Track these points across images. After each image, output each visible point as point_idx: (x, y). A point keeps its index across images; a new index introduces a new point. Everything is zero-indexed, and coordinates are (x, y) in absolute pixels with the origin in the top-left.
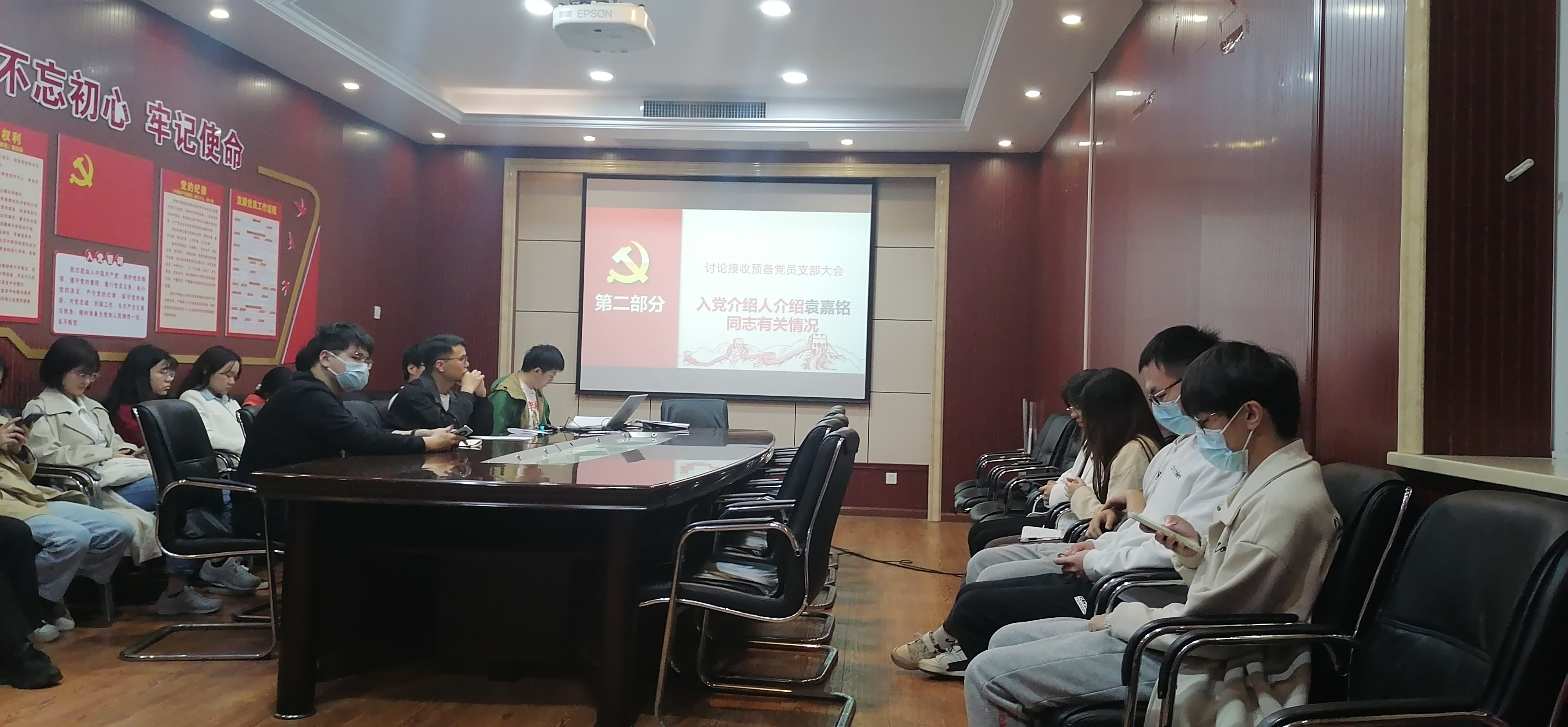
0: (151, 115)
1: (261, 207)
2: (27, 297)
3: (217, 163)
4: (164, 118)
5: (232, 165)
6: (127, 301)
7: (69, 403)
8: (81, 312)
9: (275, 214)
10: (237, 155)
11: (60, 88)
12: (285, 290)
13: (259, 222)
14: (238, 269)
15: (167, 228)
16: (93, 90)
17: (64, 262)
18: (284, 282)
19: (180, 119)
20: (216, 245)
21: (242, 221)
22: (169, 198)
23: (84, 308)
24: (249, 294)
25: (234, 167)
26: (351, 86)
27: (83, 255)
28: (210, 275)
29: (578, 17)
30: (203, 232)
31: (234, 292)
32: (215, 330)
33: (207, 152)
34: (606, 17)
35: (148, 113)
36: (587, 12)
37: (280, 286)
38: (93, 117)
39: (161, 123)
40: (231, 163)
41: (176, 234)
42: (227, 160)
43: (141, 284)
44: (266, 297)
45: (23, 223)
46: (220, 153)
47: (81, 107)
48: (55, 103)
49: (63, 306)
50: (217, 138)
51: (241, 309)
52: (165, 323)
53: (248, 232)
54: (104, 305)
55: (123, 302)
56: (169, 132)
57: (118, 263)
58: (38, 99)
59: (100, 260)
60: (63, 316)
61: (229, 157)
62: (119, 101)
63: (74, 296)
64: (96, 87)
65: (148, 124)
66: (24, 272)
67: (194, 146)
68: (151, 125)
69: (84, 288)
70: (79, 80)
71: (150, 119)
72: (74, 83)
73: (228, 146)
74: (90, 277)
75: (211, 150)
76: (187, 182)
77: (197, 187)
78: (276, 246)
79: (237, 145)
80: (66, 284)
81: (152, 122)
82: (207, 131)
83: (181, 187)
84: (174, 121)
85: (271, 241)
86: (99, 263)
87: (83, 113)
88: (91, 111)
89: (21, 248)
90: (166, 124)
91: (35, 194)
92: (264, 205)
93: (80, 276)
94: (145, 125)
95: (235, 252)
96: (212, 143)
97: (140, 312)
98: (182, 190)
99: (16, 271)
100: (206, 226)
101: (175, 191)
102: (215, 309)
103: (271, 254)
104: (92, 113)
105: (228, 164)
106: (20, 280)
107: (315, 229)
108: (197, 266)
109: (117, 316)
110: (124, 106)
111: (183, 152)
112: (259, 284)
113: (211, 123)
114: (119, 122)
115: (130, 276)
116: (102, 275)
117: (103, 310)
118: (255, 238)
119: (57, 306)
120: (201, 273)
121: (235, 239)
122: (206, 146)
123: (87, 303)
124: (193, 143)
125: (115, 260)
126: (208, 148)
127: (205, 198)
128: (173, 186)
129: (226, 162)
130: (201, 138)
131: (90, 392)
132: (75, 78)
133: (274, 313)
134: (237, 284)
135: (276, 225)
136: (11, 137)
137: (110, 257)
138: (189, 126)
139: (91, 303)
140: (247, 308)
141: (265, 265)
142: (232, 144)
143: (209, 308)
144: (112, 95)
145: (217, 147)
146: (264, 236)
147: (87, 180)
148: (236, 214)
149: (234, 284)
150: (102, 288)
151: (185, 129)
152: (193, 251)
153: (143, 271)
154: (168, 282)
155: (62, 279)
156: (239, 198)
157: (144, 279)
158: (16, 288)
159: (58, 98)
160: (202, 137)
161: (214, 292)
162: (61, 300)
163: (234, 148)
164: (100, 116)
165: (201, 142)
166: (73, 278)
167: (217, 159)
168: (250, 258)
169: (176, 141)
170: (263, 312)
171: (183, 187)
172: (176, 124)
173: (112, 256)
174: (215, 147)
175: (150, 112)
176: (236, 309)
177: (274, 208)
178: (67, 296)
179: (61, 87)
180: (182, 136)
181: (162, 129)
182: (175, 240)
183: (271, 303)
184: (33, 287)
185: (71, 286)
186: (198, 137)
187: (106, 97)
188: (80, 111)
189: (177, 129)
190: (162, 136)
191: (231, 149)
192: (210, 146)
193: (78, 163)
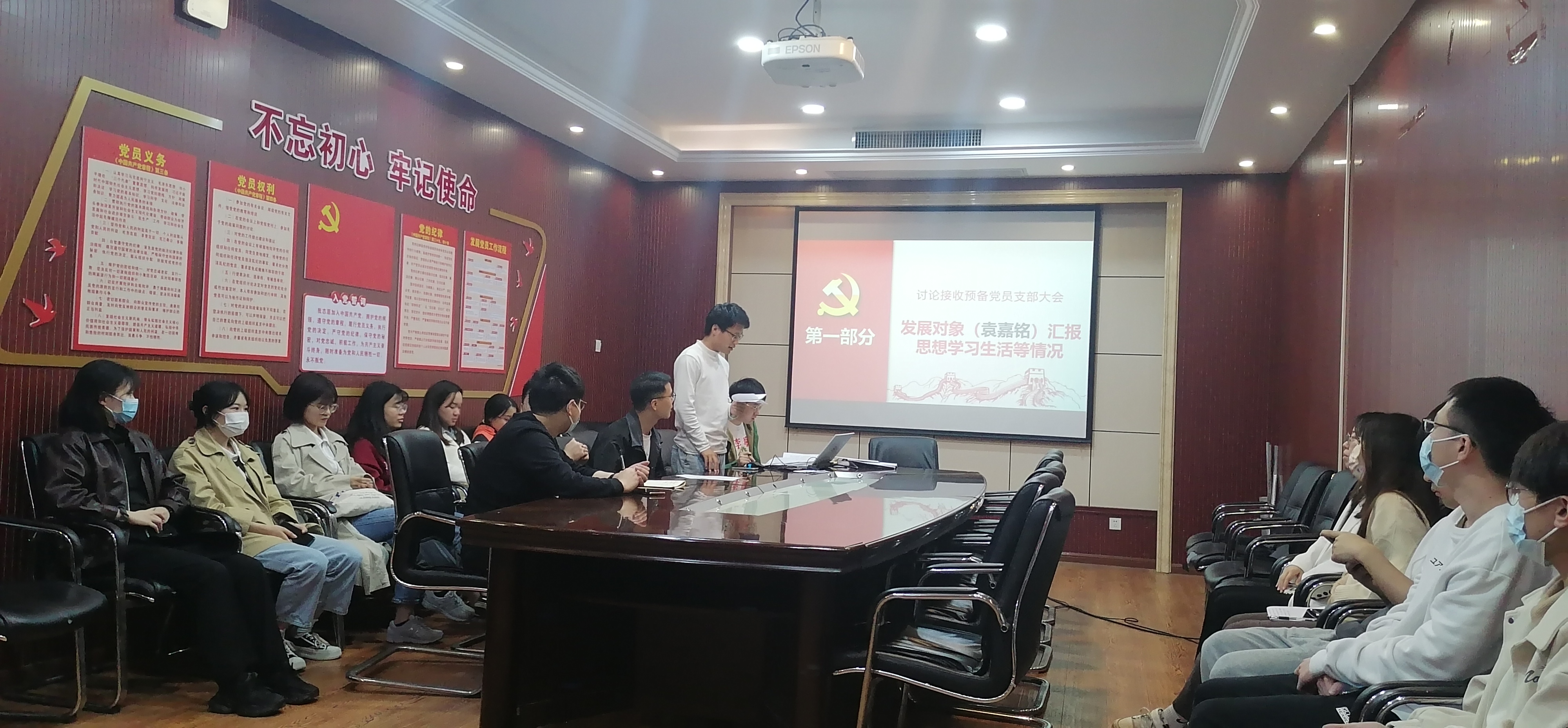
0: (393, 164)
1: (492, 248)
2: (278, 337)
3: (453, 207)
4: (405, 166)
5: (466, 209)
6: (368, 340)
7: (312, 436)
8: (327, 350)
9: (505, 253)
10: (471, 199)
11: (310, 141)
12: (513, 326)
13: (490, 261)
14: (470, 307)
15: (406, 270)
16: (340, 141)
17: (312, 304)
18: (512, 318)
19: (419, 167)
20: (450, 285)
21: (475, 262)
22: (408, 241)
23: (330, 346)
24: (480, 331)
25: (469, 210)
26: (576, 130)
27: (330, 296)
28: (446, 313)
29: (786, 52)
30: (439, 273)
31: (466, 329)
32: (449, 366)
33: (443, 196)
34: (814, 51)
35: (390, 162)
36: (795, 48)
37: (508, 322)
38: (340, 166)
39: (401, 170)
40: (465, 206)
41: (414, 275)
42: (462, 203)
43: (382, 323)
44: (496, 333)
45: (275, 268)
46: (456, 197)
47: (330, 158)
48: (306, 155)
49: (311, 345)
50: (453, 183)
51: (473, 345)
52: (404, 359)
53: (480, 272)
54: (348, 343)
55: (365, 340)
56: (409, 179)
57: (362, 304)
58: (290, 152)
59: (345, 301)
60: (311, 355)
61: (463, 201)
62: (364, 151)
63: (321, 336)
64: (343, 138)
65: (390, 172)
66: (276, 314)
67: (432, 192)
68: (392, 173)
69: (330, 328)
70: (328, 133)
71: (391, 168)
72: (323, 136)
73: (463, 190)
74: (335, 318)
75: (447, 195)
76: (425, 226)
77: (434, 230)
78: (505, 284)
79: (471, 189)
80: (314, 324)
81: (394, 170)
82: (444, 177)
83: (419, 230)
84: (414, 168)
85: (501, 280)
86: (344, 304)
87: (330, 164)
88: (338, 161)
89: (274, 291)
90: (406, 172)
91: (286, 241)
92: (495, 246)
93: (327, 317)
94: (387, 173)
95: (468, 291)
96: (448, 188)
97: (380, 350)
98: (421, 234)
99: (268, 314)
100: (442, 267)
101: (414, 234)
102: (449, 345)
103: (501, 293)
104: (339, 163)
105: (463, 207)
106: (273, 321)
107: (541, 268)
108: (433, 304)
109: (359, 353)
110: (368, 157)
111: (422, 197)
112: (489, 321)
113: (448, 169)
114: (364, 171)
115: (372, 316)
116: (347, 315)
117: (347, 348)
118: (486, 277)
119: (305, 344)
120: (436, 311)
121: (468, 278)
122: (443, 191)
123: (332, 342)
124: (430, 188)
125: (358, 301)
126: (445, 193)
127: (441, 241)
128: (412, 230)
129: (461, 206)
130: (438, 184)
131: (332, 426)
132: (324, 131)
133: (502, 348)
134: (469, 321)
135: (506, 263)
136: (266, 188)
137: (354, 298)
138: (427, 172)
139: (336, 341)
140: (477, 344)
141: (495, 302)
142: (467, 188)
143: (443, 345)
144: (358, 145)
145: (453, 192)
146: (495, 275)
147: (334, 227)
148: (469, 254)
149: (467, 321)
150: (346, 328)
151: (424, 176)
152: (429, 291)
153: (384, 311)
154: (406, 321)
155: (310, 319)
156: (473, 239)
157: (384, 318)
158: (268, 329)
159: (308, 150)
160: (440, 183)
161: (448, 329)
162: (309, 339)
163: (468, 192)
164: (346, 166)
165: (439, 187)
166: (320, 319)
167: (452, 202)
168: (481, 296)
169: (415, 187)
170: (493, 347)
171: (421, 231)
172: (415, 171)
173: (356, 298)
174: (451, 192)
175: (392, 161)
176: (468, 345)
177: (505, 248)
178: (314, 336)
179: (312, 140)
180: (421, 182)
181: (403, 177)
182: (414, 281)
183: (500, 340)
184: (284, 328)
185: (318, 326)
186: (436, 184)
187: (352, 147)
188: (328, 162)
189: (416, 176)
190: (403, 183)
191: (465, 194)
192: (447, 191)
193: (326, 211)
